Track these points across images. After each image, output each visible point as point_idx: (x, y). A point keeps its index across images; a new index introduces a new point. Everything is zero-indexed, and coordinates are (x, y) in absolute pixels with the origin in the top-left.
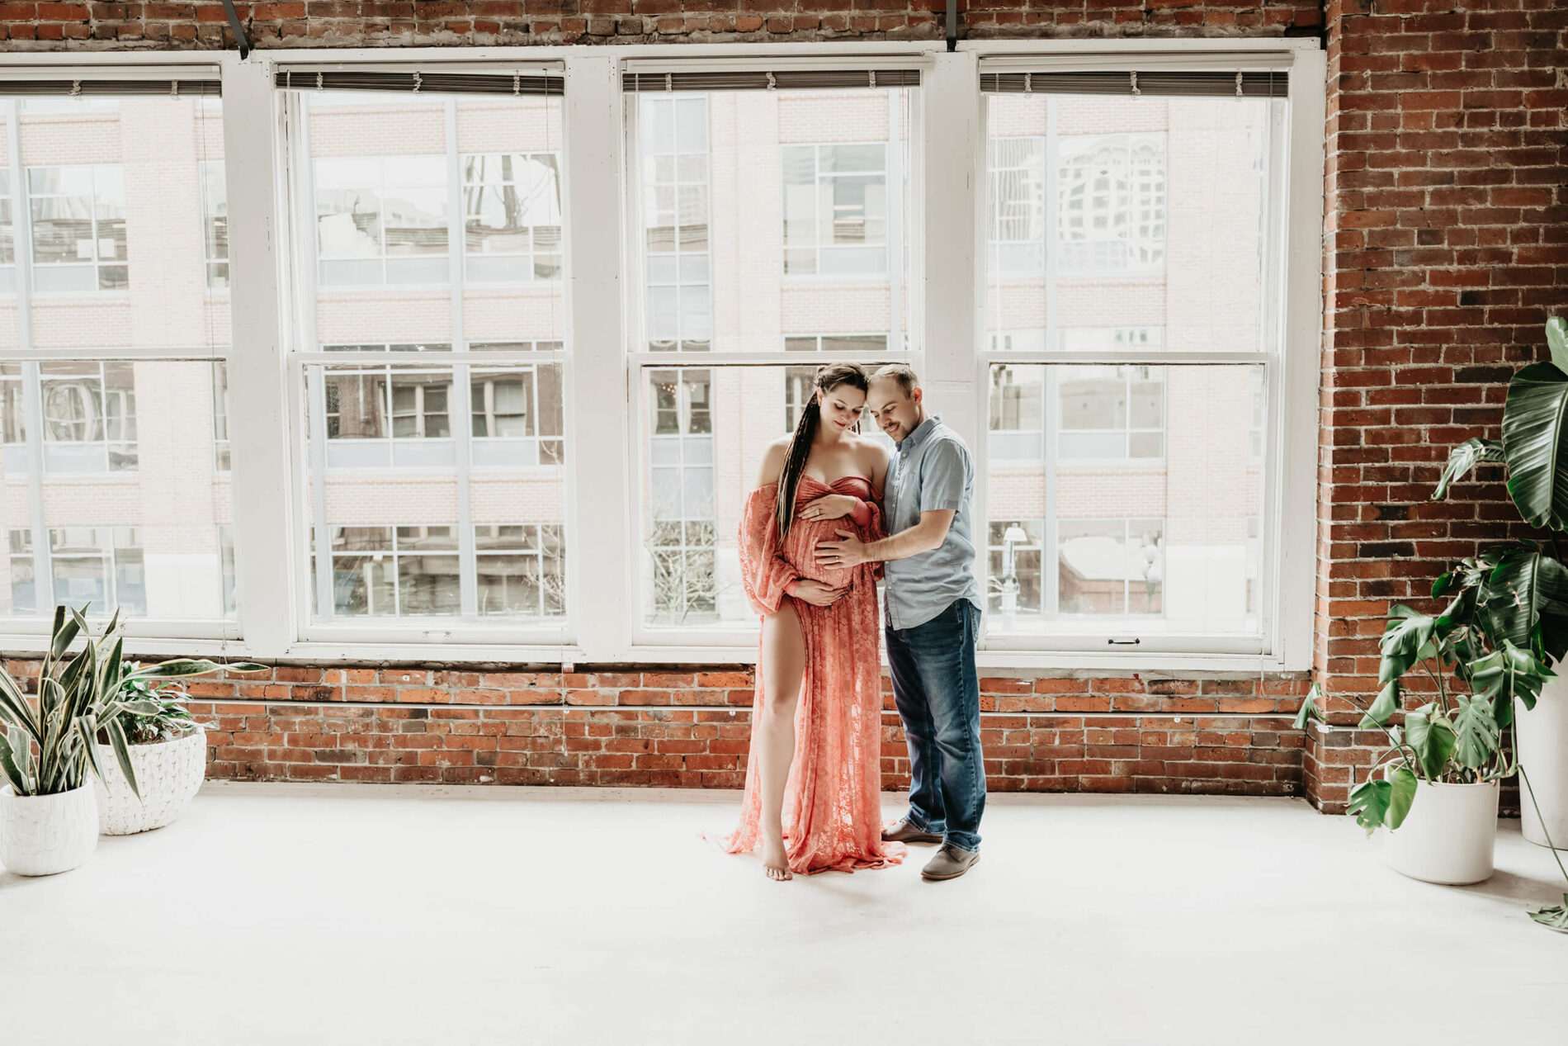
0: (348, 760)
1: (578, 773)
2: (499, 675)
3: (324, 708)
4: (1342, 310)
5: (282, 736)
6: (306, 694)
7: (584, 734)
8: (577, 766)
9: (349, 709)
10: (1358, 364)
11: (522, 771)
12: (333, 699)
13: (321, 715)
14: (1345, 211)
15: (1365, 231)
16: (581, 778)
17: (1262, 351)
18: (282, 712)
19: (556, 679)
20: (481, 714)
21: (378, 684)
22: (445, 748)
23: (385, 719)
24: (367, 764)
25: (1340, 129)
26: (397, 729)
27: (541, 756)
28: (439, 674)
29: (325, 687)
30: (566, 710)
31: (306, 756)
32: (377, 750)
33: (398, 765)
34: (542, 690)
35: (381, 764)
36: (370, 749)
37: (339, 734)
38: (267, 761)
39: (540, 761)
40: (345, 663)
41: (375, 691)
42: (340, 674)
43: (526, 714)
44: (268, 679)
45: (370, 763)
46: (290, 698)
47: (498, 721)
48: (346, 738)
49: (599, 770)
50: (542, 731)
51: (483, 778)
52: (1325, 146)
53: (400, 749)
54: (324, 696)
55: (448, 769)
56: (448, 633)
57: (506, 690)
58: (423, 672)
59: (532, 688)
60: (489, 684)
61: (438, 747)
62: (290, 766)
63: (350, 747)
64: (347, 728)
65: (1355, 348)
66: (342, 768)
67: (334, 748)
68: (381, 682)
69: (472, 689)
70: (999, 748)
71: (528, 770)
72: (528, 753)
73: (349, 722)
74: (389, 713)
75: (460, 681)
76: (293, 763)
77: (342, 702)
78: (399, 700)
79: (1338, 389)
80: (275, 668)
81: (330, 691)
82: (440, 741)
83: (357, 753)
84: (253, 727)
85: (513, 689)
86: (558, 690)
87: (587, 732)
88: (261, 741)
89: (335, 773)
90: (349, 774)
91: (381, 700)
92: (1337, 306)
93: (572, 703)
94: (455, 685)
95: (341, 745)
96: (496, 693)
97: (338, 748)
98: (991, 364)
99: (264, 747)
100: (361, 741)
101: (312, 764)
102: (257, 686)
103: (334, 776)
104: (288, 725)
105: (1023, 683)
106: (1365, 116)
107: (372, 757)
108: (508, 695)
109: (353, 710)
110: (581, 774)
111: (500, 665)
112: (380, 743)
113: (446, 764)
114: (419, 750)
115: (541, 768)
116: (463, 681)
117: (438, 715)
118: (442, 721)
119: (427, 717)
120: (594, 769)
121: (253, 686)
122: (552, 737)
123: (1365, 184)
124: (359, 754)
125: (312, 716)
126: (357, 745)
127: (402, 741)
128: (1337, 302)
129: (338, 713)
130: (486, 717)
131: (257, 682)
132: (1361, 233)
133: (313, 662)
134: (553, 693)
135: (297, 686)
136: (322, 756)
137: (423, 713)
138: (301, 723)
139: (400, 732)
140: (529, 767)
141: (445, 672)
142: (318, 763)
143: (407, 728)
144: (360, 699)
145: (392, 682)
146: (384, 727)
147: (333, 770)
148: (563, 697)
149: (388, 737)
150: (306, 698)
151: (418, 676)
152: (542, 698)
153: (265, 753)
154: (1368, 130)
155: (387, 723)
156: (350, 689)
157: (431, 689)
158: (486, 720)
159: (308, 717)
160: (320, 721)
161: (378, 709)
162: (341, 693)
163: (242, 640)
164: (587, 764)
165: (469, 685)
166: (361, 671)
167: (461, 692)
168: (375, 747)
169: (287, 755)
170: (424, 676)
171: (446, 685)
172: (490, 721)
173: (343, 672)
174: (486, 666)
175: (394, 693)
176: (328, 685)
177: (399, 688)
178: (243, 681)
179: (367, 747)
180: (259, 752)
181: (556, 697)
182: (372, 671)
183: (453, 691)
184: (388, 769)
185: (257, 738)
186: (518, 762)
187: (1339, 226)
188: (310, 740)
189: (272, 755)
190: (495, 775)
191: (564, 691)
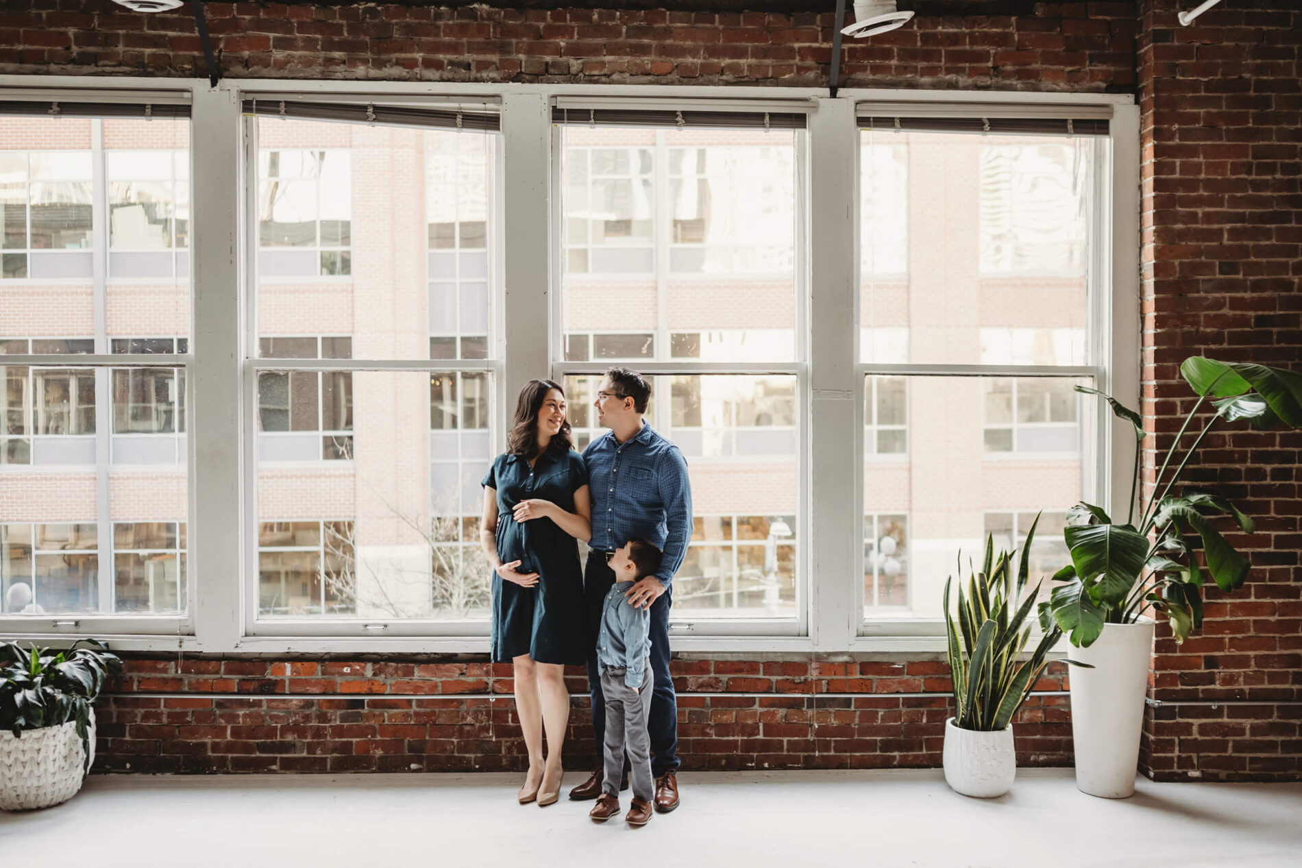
0: (288, 751)
1: (501, 758)
2: (432, 665)
3: (268, 700)
4: (1159, 330)
5: (225, 728)
6: (252, 687)
7: (507, 721)
8: (500, 752)
9: (291, 700)
10: (1174, 378)
11: (449, 758)
12: (277, 691)
13: (265, 707)
14: (1161, 244)
15: (1177, 262)
16: (504, 763)
17: (1090, 365)
18: (228, 705)
19: (485, 669)
20: (414, 704)
21: (320, 676)
22: (379, 738)
23: (325, 710)
24: (305, 754)
25: (1155, 174)
26: (335, 720)
27: (467, 743)
28: (377, 666)
29: (270, 680)
30: (492, 698)
31: (248, 748)
32: (315, 740)
33: (334, 755)
34: (470, 679)
35: (319, 754)
36: (309, 740)
37: (279, 726)
38: (210, 754)
39: (463, 748)
40: (289, 656)
41: (317, 683)
42: (285, 667)
43: (455, 703)
44: (217, 672)
45: (308, 753)
46: (236, 691)
47: (429, 710)
48: (286, 730)
49: (520, 756)
50: (469, 719)
51: (413, 766)
52: (1140, 187)
53: (337, 740)
54: (270, 687)
55: (381, 758)
56: (386, 626)
57: (438, 680)
58: (363, 664)
59: (463, 678)
60: (422, 674)
61: (372, 737)
62: (232, 758)
63: (290, 738)
64: (288, 720)
65: (1171, 364)
66: (281, 758)
67: (274, 740)
68: (323, 674)
69: (407, 679)
70: (874, 727)
71: (455, 757)
72: (455, 741)
73: (289, 712)
74: (328, 704)
75: (396, 672)
76: (235, 755)
77: (285, 694)
78: (339, 691)
79: (1157, 400)
80: (223, 662)
81: (275, 683)
82: (373, 731)
83: (297, 744)
84: (198, 720)
85: (444, 679)
86: (485, 679)
87: (510, 719)
88: (205, 735)
89: (275, 763)
90: (290, 766)
91: (322, 691)
92: (1156, 327)
93: (498, 691)
94: (392, 675)
95: (281, 737)
96: (429, 683)
97: (279, 739)
98: (866, 374)
99: (208, 740)
100: (299, 730)
101: (253, 755)
102: (206, 680)
103: (274, 767)
104: (232, 718)
105: (896, 666)
106: (1174, 163)
107: (311, 748)
108: (440, 684)
109: (294, 702)
110: (504, 760)
111: (432, 656)
112: (318, 733)
113: (379, 752)
114: (354, 740)
115: (467, 755)
116: (399, 672)
117: (374, 704)
118: (377, 712)
119: (364, 708)
120: (515, 754)
121: (201, 680)
122: (477, 725)
123: (1176, 222)
124: (298, 744)
125: (256, 709)
126: (296, 736)
127: (338, 731)
128: (1156, 323)
129: (282, 705)
130: (418, 706)
131: (206, 676)
132: (1173, 263)
133: (258, 656)
134: (480, 682)
135: (243, 679)
136: (262, 748)
137: (360, 704)
138: (245, 716)
139: (338, 723)
140: (456, 755)
141: (382, 663)
142: (258, 754)
143: (344, 718)
144: (302, 690)
145: (334, 674)
146: (323, 717)
147: (273, 761)
148: (490, 685)
149: (325, 728)
150: (251, 691)
151: (358, 668)
152: (471, 687)
153: (209, 746)
154: (1177, 176)
155: (325, 714)
156: (292, 682)
157: (369, 680)
158: (417, 710)
159: (252, 709)
160: (263, 713)
161: (319, 700)
162: (284, 686)
163: (193, 635)
164: (509, 749)
165: (405, 675)
166: (305, 664)
167: (397, 682)
168: (313, 737)
169: (230, 747)
170: (363, 668)
171: (383, 676)
172: (422, 710)
173: (288, 666)
174: (420, 657)
175: (333, 684)
176: (273, 677)
177: (339, 679)
178: (192, 676)
179: (306, 738)
180: (204, 744)
181: (483, 686)
182: (315, 663)
183: (389, 681)
184: (325, 759)
185: (202, 731)
186: (446, 750)
187: (1156, 258)
188: (252, 732)
189: (215, 747)
190: (425, 762)
191: (491, 680)
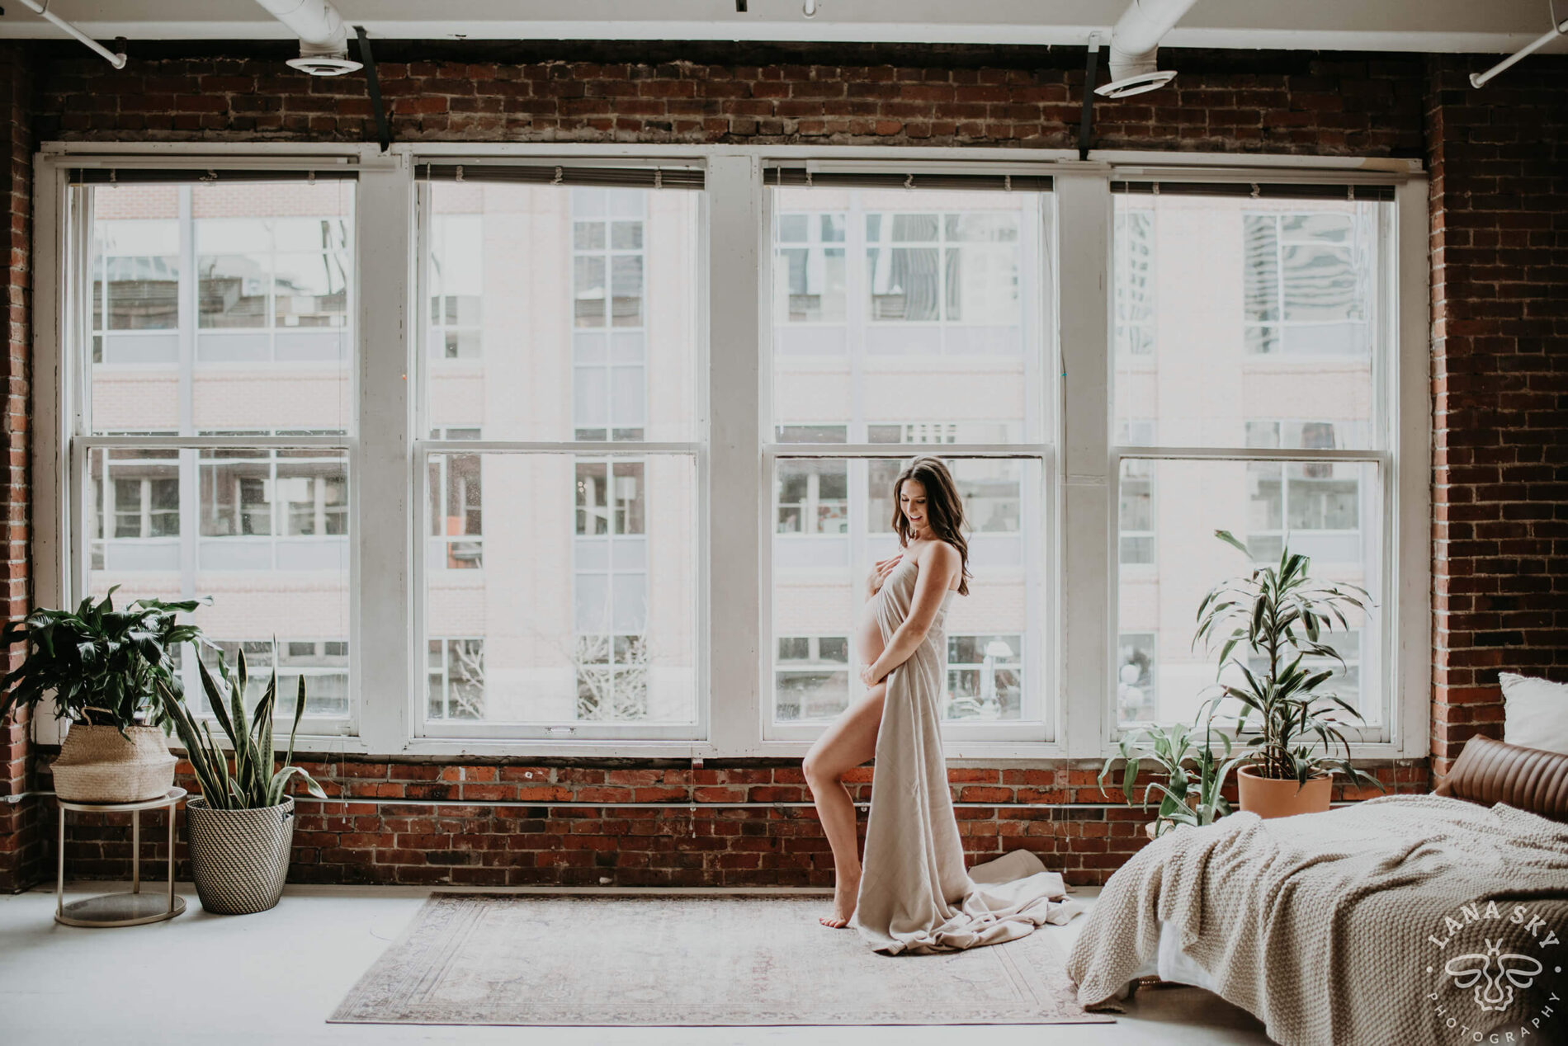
0: (461, 862)
1: (702, 873)
2: (625, 772)
3: (439, 807)
4: (1452, 411)
5: (391, 836)
6: (421, 792)
7: (710, 833)
8: (702, 866)
9: (465, 807)
10: (1469, 463)
11: (643, 872)
12: (449, 797)
13: (436, 815)
14: (1453, 319)
15: (1471, 338)
16: (706, 878)
17: (1374, 449)
18: (394, 811)
19: (685, 775)
20: (603, 813)
21: (498, 782)
22: (563, 850)
23: (503, 818)
24: (480, 866)
25: (1446, 244)
26: (515, 829)
27: (664, 856)
28: (563, 772)
29: (442, 785)
30: (693, 806)
31: (417, 858)
32: (492, 851)
33: (513, 867)
34: (669, 787)
35: (496, 865)
36: (485, 850)
37: (452, 834)
38: (374, 863)
39: (663, 861)
40: (462, 759)
41: (495, 788)
42: (459, 771)
43: (651, 813)
44: (384, 776)
45: (484, 865)
46: (404, 796)
47: (620, 819)
48: (458, 839)
49: (724, 870)
50: (667, 830)
51: (603, 880)
52: (1430, 258)
53: (516, 850)
54: (442, 793)
55: (566, 871)
56: (572, 729)
57: (631, 787)
58: (547, 770)
59: (660, 786)
60: (614, 780)
61: (556, 848)
62: (399, 868)
63: (463, 848)
64: (462, 828)
65: (1465, 447)
66: (454, 869)
67: (446, 850)
68: (501, 779)
69: (596, 786)
70: (1130, 840)
71: (650, 871)
72: (650, 853)
73: (463, 820)
74: (507, 813)
75: (584, 779)
76: (402, 865)
77: (458, 800)
78: (519, 798)
79: (1449, 486)
80: (390, 766)
81: (447, 789)
82: (558, 842)
83: (472, 854)
84: (362, 828)
85: (639, 786)
86: (685, 787)
87: (712, 831)
88: (370, 843)
89: (447, 875)
90: (461, 877)
91: (500, 798)
92: (1449, 408)
93: (699, 800)
94: (579, 781)
95: (454, 846)
96: (621, 790)
97: (451, 849)
98: (1122, 458)
99: (373, 849)
100: (476, 842)
101: (423, 866)
102: (370, 785)
103: (446, 879)
104: (400, 826)
105: (1155, 774)
106: (1467, 232)
107: (487, 859)
108: (633, 792)
109: (469, 809)
110: (706, 874)
111: (625, 761)
112: (495, 843)
113: (565, 864)
114: (536, 851)
115: (664, 869)
116: (588, 778)
117: (559, 813)
118: (562, 821)
119: (547, 816)
120: (718, 868)
121: (366, 784)
122: (676, 836)
123: (1471, 296)
124: (473, 855)
125: (427, 815)
126: (470, 846)
127: (518, 842)
128: (1448, 404)
129: (454, 813)
130: (609, 815)
131: (370, 780)
132: (1468, 339)
133: (428, 759)
134: (679, 789)
135: (412, 784)
136: (432, 858)
137: (543, 812)
138: (413, 823)
139: (518, 832)
140: (652, 868)
141: (569, 768)
142: (428, 865)
143: (524, 828)
144: (478, 797)
145: (513, 780)
146: (500, 826)
147: (445, 872)
148: (691, 794)
149: (503, 838)
150: (421, 796)
151: (541, 773)
152: (669, 796)
153: (374, 854)
154: (1471, 246)
155: (504, 822)
156: (467, 787)
157: (553, 787)
158: (607, 819)
159: (421, 816)
160: (433, 821)
161: (496, 807)
162: (458, 791)
163: (358, 736)
164: (712, 863)
165: (594, 781)
166: (481, 768)
167: (585, 789)
168: (489, 848)
169: (397, 857)
170: (547, 773)
171: (569, 782)
172: (613, 820)
173: (462, 770)
174: (610, 762)
175: (514, 790)
176: (445, 783)
177: (520, 786)
178: (356, 779)
179: (482, 848)
180: (368, 854)
181: (682, 794)
182: (492, 768)
183: (576, 788)
184: (503, 871)
185: (366, 839)
186: (640, 863)
187: (1448, 333)
188: (421, 841)
189: (381, 856)
190: (616, 877)
191: (691, 788)
